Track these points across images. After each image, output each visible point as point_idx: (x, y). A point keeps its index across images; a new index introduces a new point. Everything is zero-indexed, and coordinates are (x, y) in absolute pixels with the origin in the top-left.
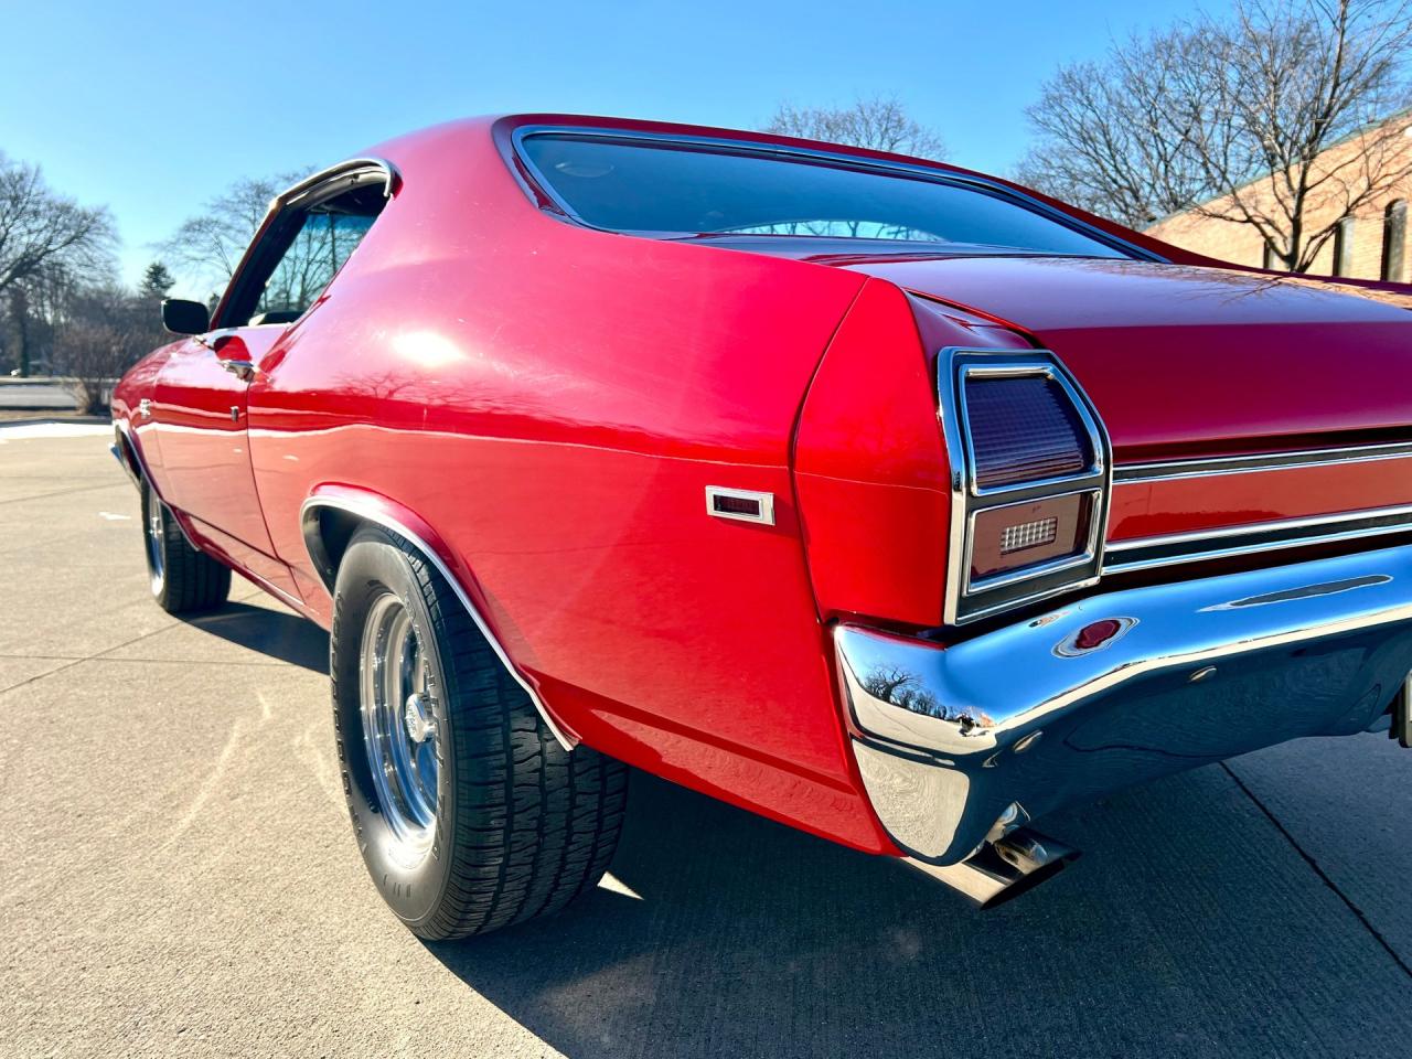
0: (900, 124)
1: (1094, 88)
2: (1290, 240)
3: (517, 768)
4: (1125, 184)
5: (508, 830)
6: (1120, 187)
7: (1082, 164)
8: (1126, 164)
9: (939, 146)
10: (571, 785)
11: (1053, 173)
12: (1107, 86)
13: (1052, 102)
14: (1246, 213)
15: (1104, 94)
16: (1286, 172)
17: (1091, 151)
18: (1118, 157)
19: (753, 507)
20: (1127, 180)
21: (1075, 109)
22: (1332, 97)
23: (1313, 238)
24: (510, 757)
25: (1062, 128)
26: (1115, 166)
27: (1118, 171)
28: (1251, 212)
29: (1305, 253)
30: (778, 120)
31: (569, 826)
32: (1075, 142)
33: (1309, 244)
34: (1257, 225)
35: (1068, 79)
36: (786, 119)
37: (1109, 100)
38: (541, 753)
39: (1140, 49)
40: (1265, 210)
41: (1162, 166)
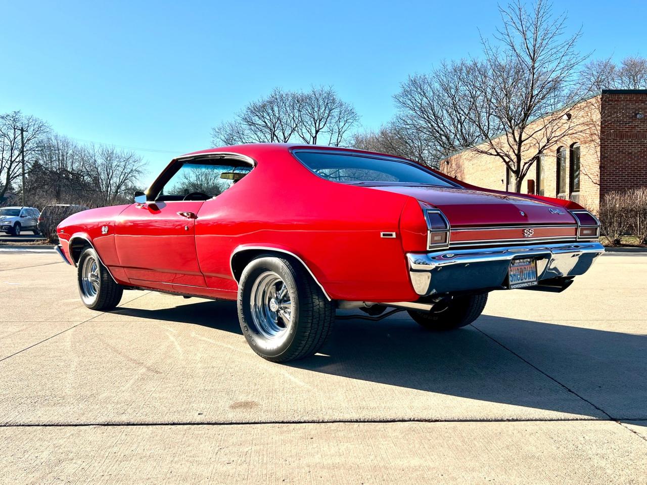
0: (334, 101)
1: (426, 87)
2: (516, 164)
3: (315, 308)
4: (442, 133)
5: (312, 323)
6: (441, 134)
7: (422, 123)
8: (443, 124)
9: (353, 113)
10: (325, 313)
11: (408, 127)
12: (432, 87)
13: (406, 93)
14: (496, 151)
15: (431, 91)
16: (513, 134)
17: (426, 117)
18: (439, 121)
19: (391, 235)
20: (443, 131)
21: (417, 97)
22: (531, 102)
23: (526, 163)
24: (313, 305)
25: (412, 105)
26: (438, 125)
27: (439, 127)
28: (499, 151)
29: (523, 170)
30: (273, 97)
31: (324, 325)
32: (419, 113)
33: (524, 166)
34: (502, 157)
35: (414, 82)
36: (277, 97)
37: (434, 93)
38: (319, 305)
39: (447, 70)
40: (505, 150)
41: (459, 126)
